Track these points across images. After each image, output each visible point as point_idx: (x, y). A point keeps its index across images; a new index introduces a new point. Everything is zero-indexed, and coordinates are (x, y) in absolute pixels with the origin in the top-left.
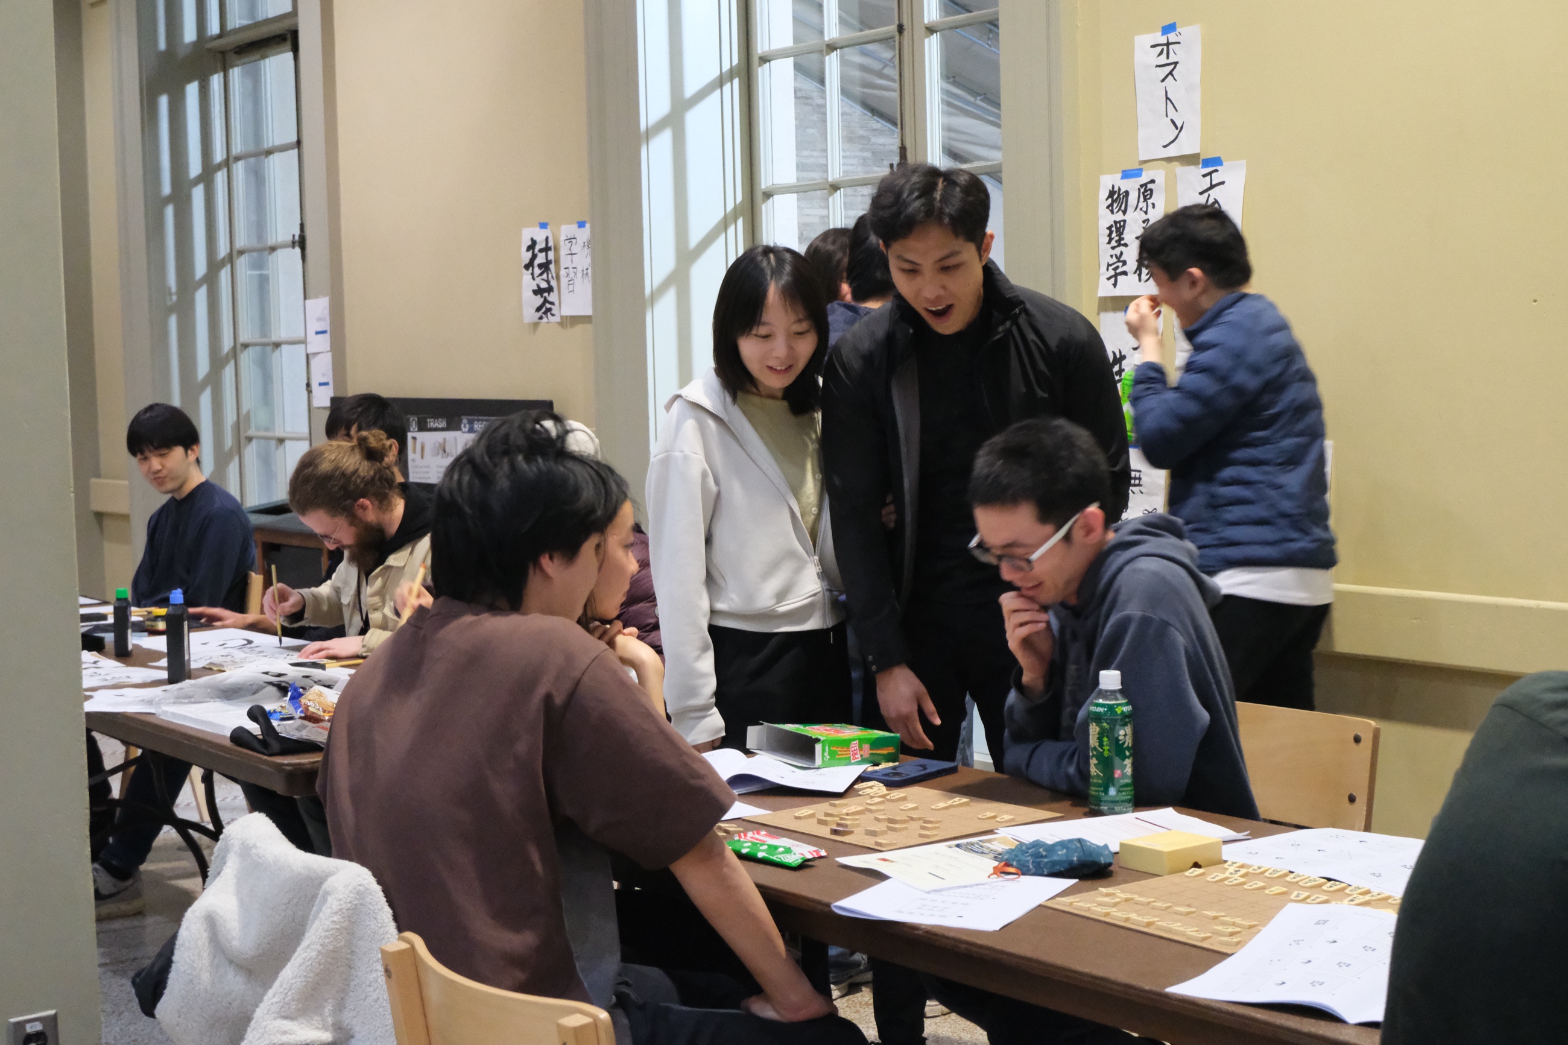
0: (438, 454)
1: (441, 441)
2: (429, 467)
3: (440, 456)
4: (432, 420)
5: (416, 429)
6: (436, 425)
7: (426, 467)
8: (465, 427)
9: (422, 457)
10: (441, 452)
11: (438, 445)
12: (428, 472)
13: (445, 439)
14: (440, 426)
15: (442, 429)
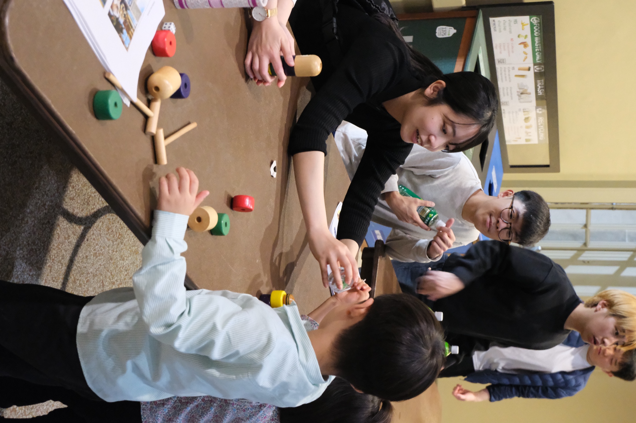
0: (520, 89)
1: (528, 91)
2: (510, 81)
3: (518, 90)
4: (543, 84)
5: (536, 71)
6: (540, 87)
7: (510, 78)
8: (540, 111)
9: (516, 76)
10: (521, 91)
11: (526, 88)
12: (506, 80)
13: (530, 94)
14: (538, 90)
15: (536, 92)
